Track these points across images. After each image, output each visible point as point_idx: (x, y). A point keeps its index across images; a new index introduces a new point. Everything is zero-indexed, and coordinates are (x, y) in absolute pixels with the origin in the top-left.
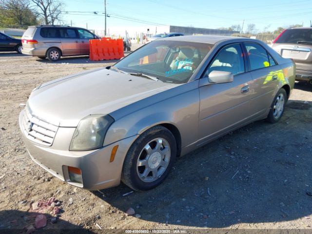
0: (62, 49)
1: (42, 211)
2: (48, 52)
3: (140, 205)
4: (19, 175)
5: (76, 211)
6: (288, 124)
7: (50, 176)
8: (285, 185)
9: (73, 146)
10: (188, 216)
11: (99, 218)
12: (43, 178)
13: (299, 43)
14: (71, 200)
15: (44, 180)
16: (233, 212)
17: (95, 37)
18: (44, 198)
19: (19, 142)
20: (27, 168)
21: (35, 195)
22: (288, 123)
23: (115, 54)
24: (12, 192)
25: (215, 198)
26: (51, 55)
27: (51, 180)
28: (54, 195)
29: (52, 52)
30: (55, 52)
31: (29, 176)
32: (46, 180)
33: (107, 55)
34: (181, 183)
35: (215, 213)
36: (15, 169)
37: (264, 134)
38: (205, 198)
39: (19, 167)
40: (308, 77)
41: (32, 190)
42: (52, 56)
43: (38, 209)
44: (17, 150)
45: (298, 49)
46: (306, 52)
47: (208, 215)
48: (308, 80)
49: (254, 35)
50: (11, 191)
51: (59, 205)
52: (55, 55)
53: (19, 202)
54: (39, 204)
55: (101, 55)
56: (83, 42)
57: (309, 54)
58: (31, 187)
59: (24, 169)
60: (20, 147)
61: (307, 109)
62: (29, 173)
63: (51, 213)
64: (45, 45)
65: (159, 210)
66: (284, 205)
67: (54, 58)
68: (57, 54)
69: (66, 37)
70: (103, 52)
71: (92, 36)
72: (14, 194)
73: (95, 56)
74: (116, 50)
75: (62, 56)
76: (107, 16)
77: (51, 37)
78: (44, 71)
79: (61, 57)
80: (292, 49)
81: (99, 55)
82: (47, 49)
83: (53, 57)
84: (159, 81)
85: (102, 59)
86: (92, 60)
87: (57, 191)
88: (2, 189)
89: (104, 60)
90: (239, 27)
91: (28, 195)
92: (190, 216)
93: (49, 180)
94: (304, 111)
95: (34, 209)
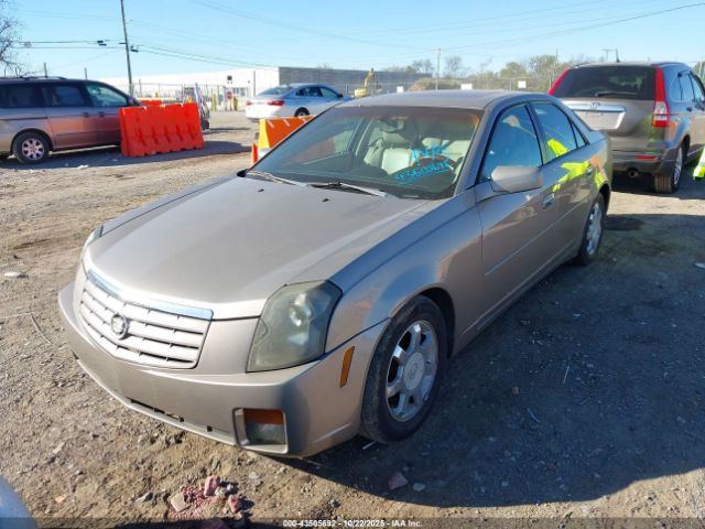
0: (51, 134)
1: (199, 509)
2: (17, 141)
3: (410, 465)
4: (100, 439)
5: (278, 498)
6: (615, 263)
7: (176, 432)
8: (667, 382)
9: (254, 362)
10: (518, 470)
11: (337, 505)
12: (163, 438)
13: (601, 96)
14: (253, 476)
15: (168, 443)
16: (599, 450)
17: (131, 101)
18: (189, 482)
19: (52, 364)
20: (111, 421)
21: (164, 478)
22: (615, 260)
23: (181, 139)
24: (105, 481)
25: (552, 426)
26: (25, 149)
27: (183, 440)
28: (208, 472)
29: (28, 143)
30: (35, 142)
31: (126, 439)
32: (172, 441)
33: (162, 140)
34: (469, 407)
35: (567, 456)
36: (80, 427)
37: (580, 286)
38: (533, 430)
39: (89, 421)
40: (625, 164)
41: (150, 468)
42: (26, 152)
43: (188, 508)
44: (61, 384)
45: (600, 108)
46: (614, 114)
47: (555, 464)
48: (624, 169)
49: (466, 81)
50: (101, 479)
51: (234, 491)
52: (34, 149)
53: (133, 500)
54: (186, 497)
55: (151, 142)
56: (102, 115)
57: (622, 115)
58: (143, 462)
59: (104, 424)
60: (64, 376)
61: (637, 229)
62: (121, 432)
63: (225, 510)
64: (6, 126)
65: (453, 468)
66: (684, 421)
67: (31, 156)
68: (40, 146)
69: (55, 103)
70: (154, 135)
71: (124, 100)
72: (111, 483)
73: (136, 146)
74: (184, 128)
75: (51, 149)
76: (130, 49)
77: (18, 105)
78: (18, 189)
79: (51, 153)
80: (588, 108)
81: (144, 144)
82: (14, 135)
83: (29, 154)
84: (390, 196)
85: (154, 153)
86: (129, 155)
87: (211, 463)
88: (76, 476)
89: (159, 153)
90: (428, 64)
91: (148, 481)
92: (521, 469)
93: (179, 442)
94: (633, 233)
95: (177, 510)
